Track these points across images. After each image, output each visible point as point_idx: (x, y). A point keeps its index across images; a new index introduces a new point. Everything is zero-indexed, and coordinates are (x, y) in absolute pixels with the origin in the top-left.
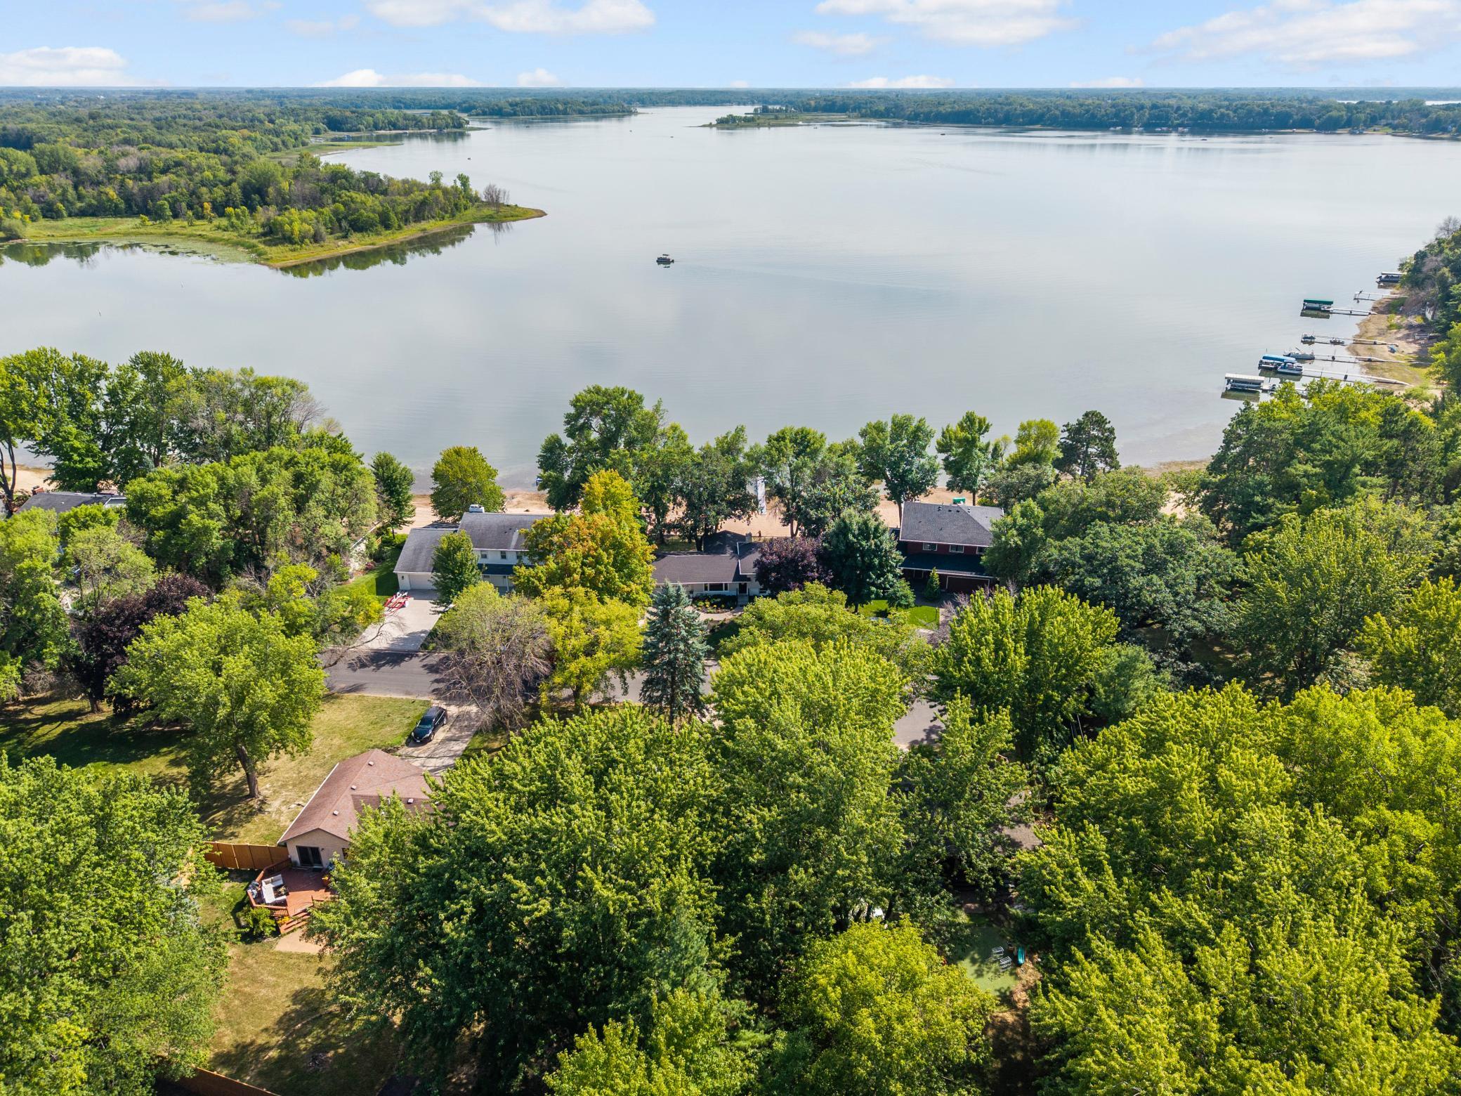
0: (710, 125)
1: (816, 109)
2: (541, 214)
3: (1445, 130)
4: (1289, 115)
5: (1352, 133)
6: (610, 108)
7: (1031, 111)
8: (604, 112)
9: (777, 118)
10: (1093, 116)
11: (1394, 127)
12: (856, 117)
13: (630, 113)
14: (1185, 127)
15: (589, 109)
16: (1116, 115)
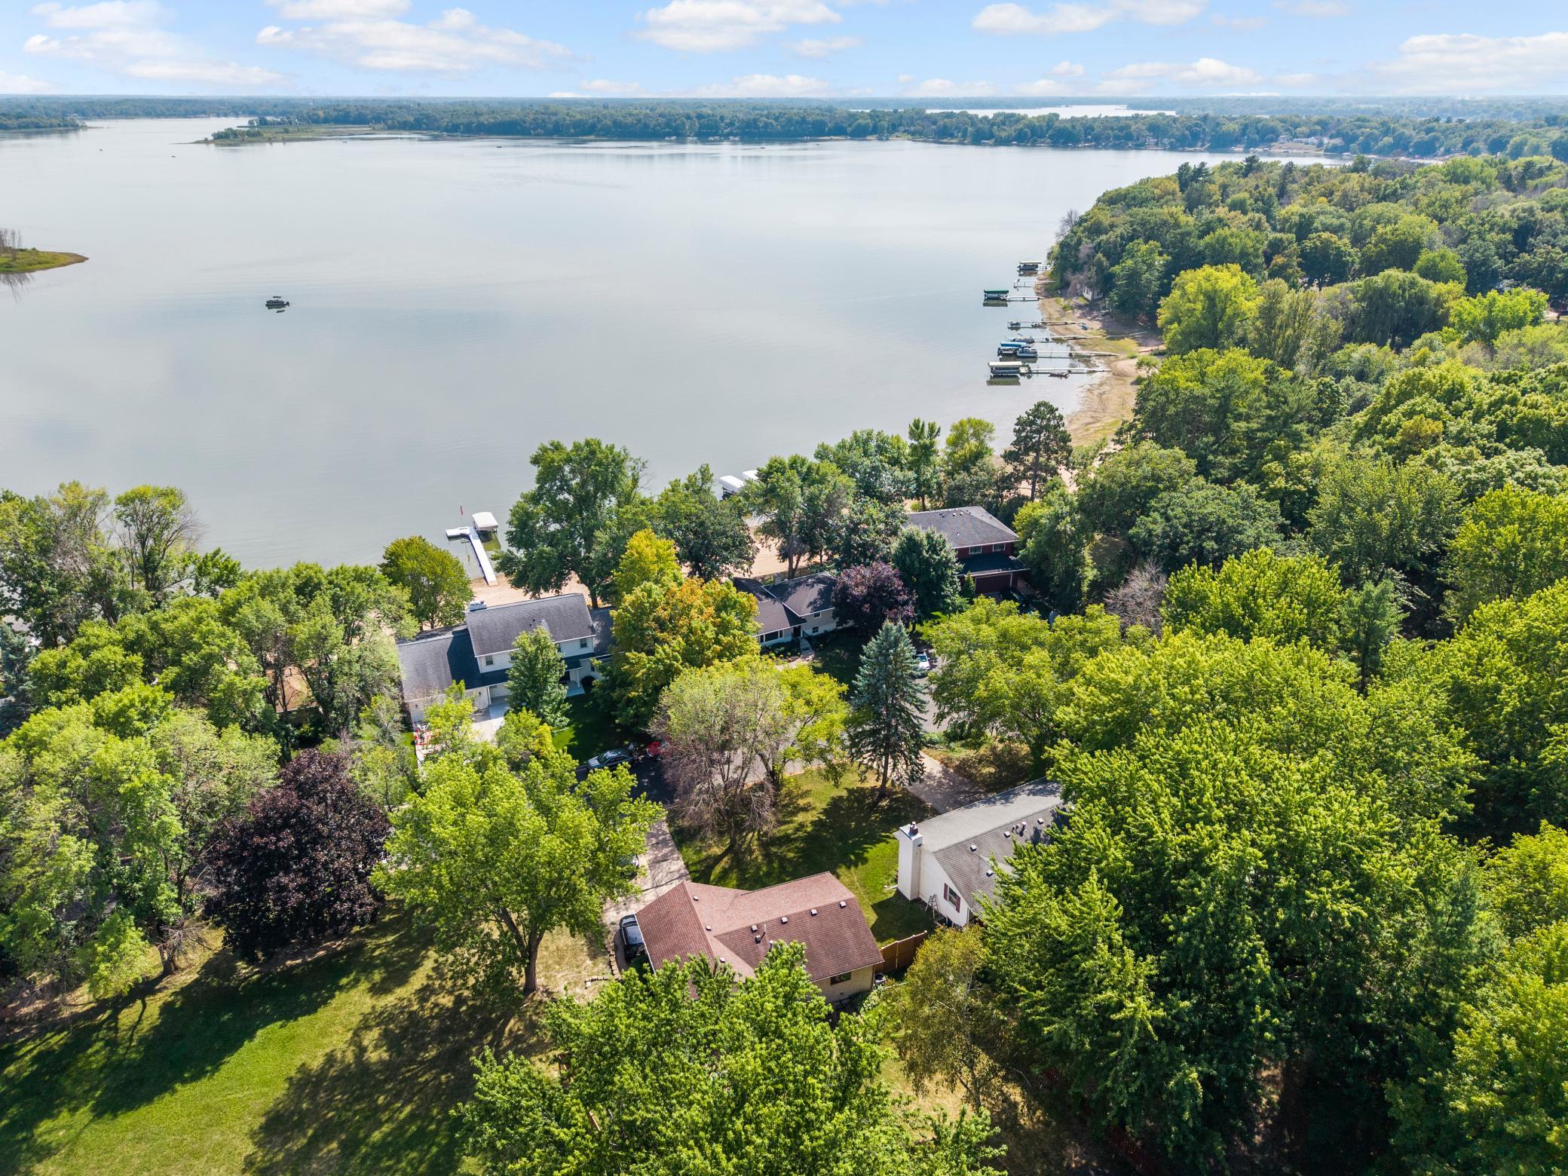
0: (206, 141)
1: (326, 121)
2: (82, 259)
3: (952, 136)
4: (822, 124)
5: (880, 139)
6: (46, 121)
7: (581, 121)
8: (37, 126)
9: (287, 131)
10: (646, 126)
11: (913, 134)
12: (383, 129)
13: (76, 128)
14: (735, 135)
15: (15, 122)
16: (668, 125)
